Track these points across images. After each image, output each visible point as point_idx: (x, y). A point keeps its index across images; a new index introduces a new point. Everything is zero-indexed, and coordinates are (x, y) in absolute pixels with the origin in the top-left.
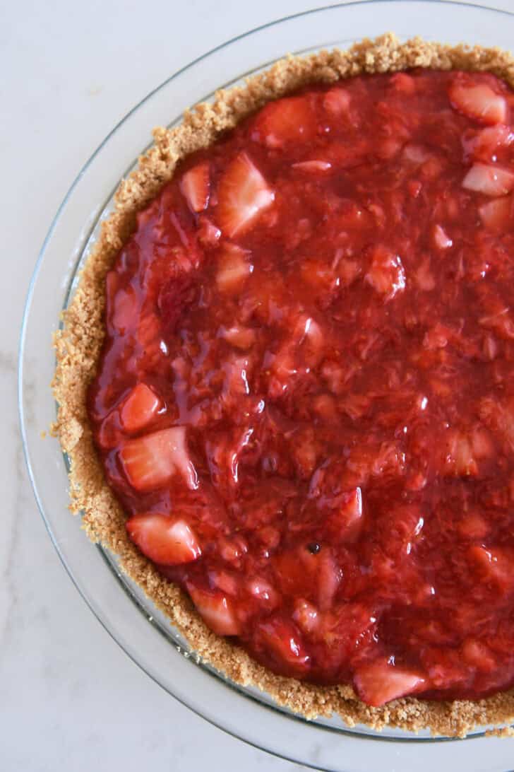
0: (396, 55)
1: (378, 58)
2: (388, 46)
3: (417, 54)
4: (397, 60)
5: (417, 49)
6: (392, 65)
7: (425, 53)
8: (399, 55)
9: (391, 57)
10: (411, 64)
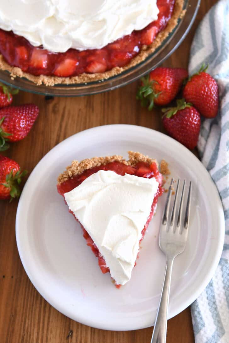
0: (79, 168)
1: (73, 172)
2: (75, 166)
3: (87, 165)
4: (80, 169)
5: (86, 163)
6: (79, 172)
7: (89, 163)
8: (80, 168)
9: (77, 170)
10: (86, 169)
